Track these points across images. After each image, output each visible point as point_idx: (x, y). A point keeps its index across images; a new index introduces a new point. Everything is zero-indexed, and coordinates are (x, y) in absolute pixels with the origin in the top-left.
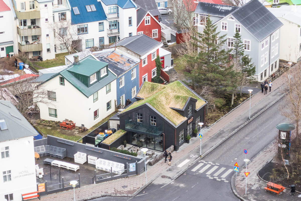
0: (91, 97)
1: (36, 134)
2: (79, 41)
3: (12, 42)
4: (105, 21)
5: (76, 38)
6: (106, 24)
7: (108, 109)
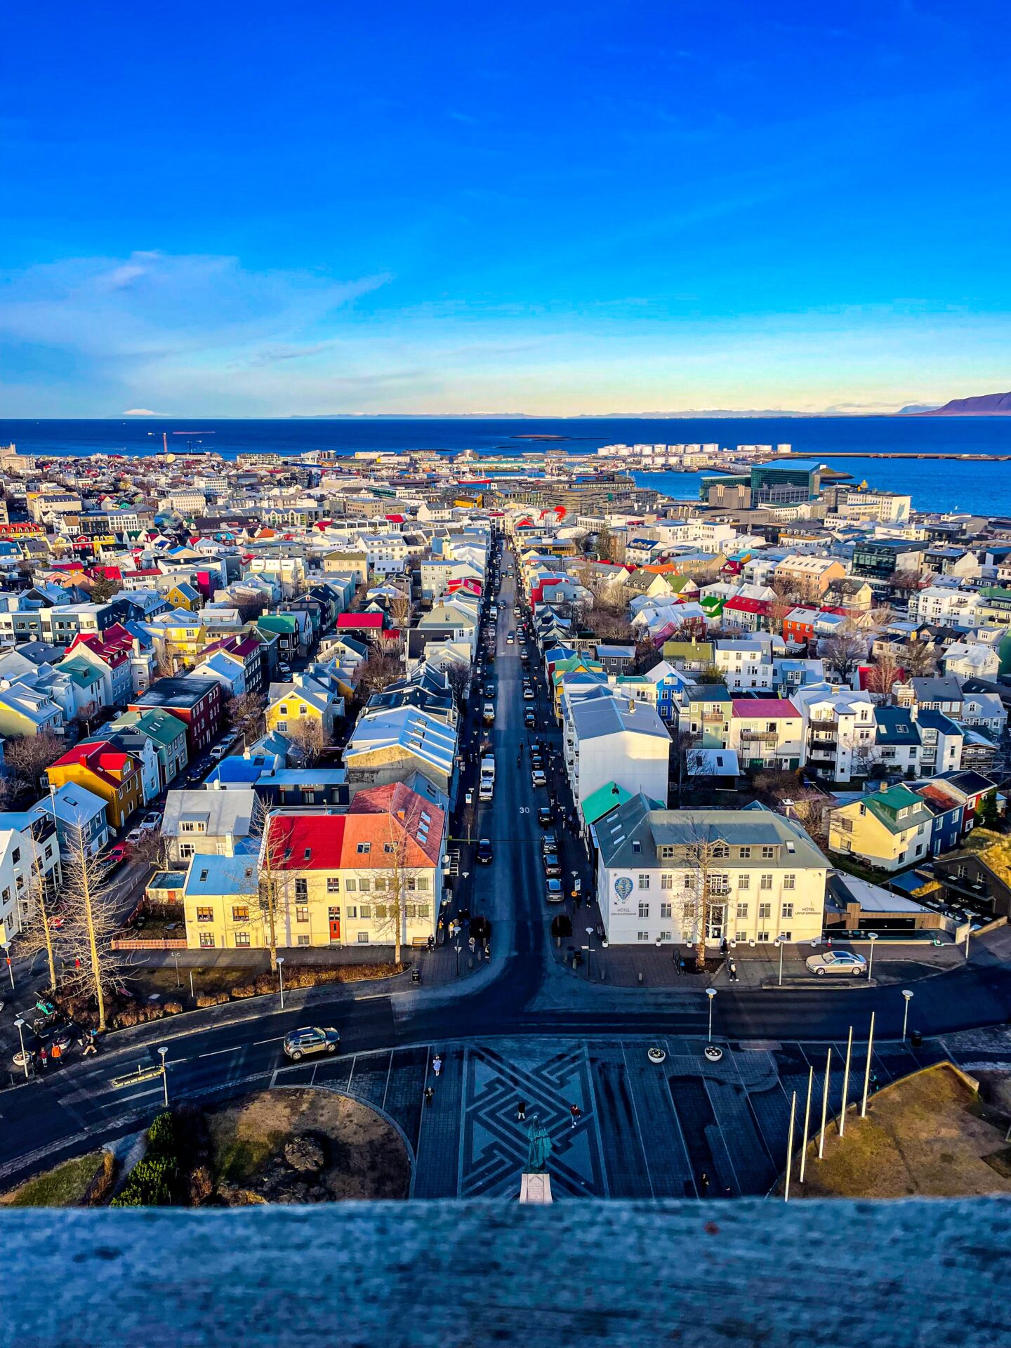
0: (899, 835)
1: (831, 867)
2: (883, 766)
3: (799, 754)
4: (918, 747)
5: (880, 761)
6: (920, 750)
7: (917, 854)
